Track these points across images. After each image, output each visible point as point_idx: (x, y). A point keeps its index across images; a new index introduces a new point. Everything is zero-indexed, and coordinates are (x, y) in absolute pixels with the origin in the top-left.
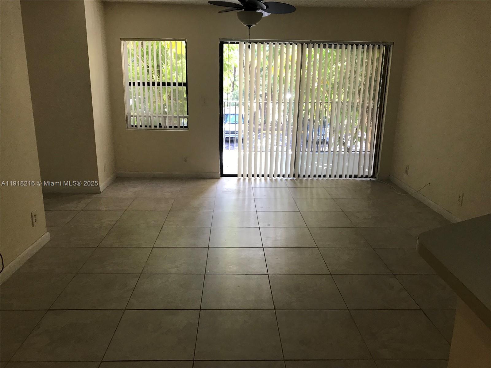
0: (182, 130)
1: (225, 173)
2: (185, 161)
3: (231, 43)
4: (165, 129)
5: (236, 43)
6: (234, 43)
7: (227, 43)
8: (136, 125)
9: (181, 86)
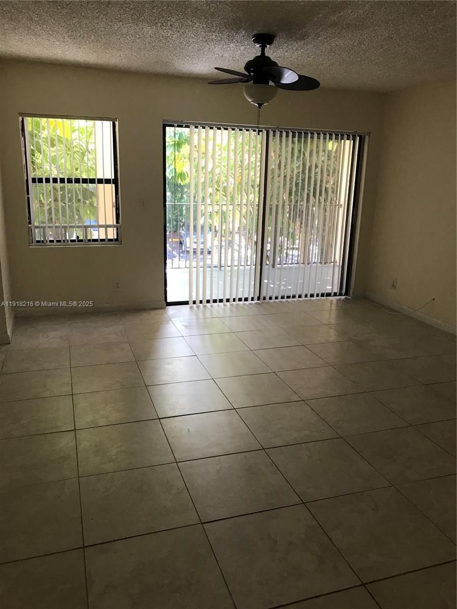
0: (111, 245)
1: (169, 300)
2: (118, 287)
3: (178, 126)
4: (86, 244)
5: (185, 127)
6: (181, 126)
7: (173, 126)
8: (42, 239)
9: (95, 183)
